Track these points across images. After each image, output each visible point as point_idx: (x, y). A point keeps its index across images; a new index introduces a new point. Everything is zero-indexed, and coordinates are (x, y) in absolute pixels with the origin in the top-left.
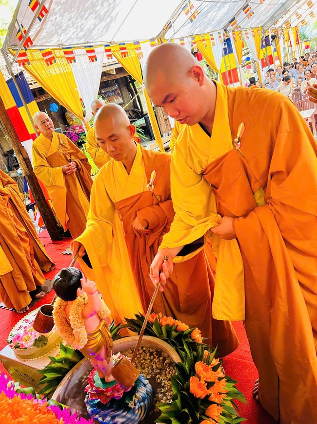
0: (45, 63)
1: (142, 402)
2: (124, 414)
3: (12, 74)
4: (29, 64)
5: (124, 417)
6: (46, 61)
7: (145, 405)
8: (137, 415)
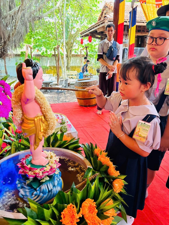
0: (155, 5)
1: (42, 193)
2: (27, 190)
3: (133, 7)
4: (146, 3)
5: (25, 192)
6: (156, 5)
7: (43, 197)
8: (32, 198)
